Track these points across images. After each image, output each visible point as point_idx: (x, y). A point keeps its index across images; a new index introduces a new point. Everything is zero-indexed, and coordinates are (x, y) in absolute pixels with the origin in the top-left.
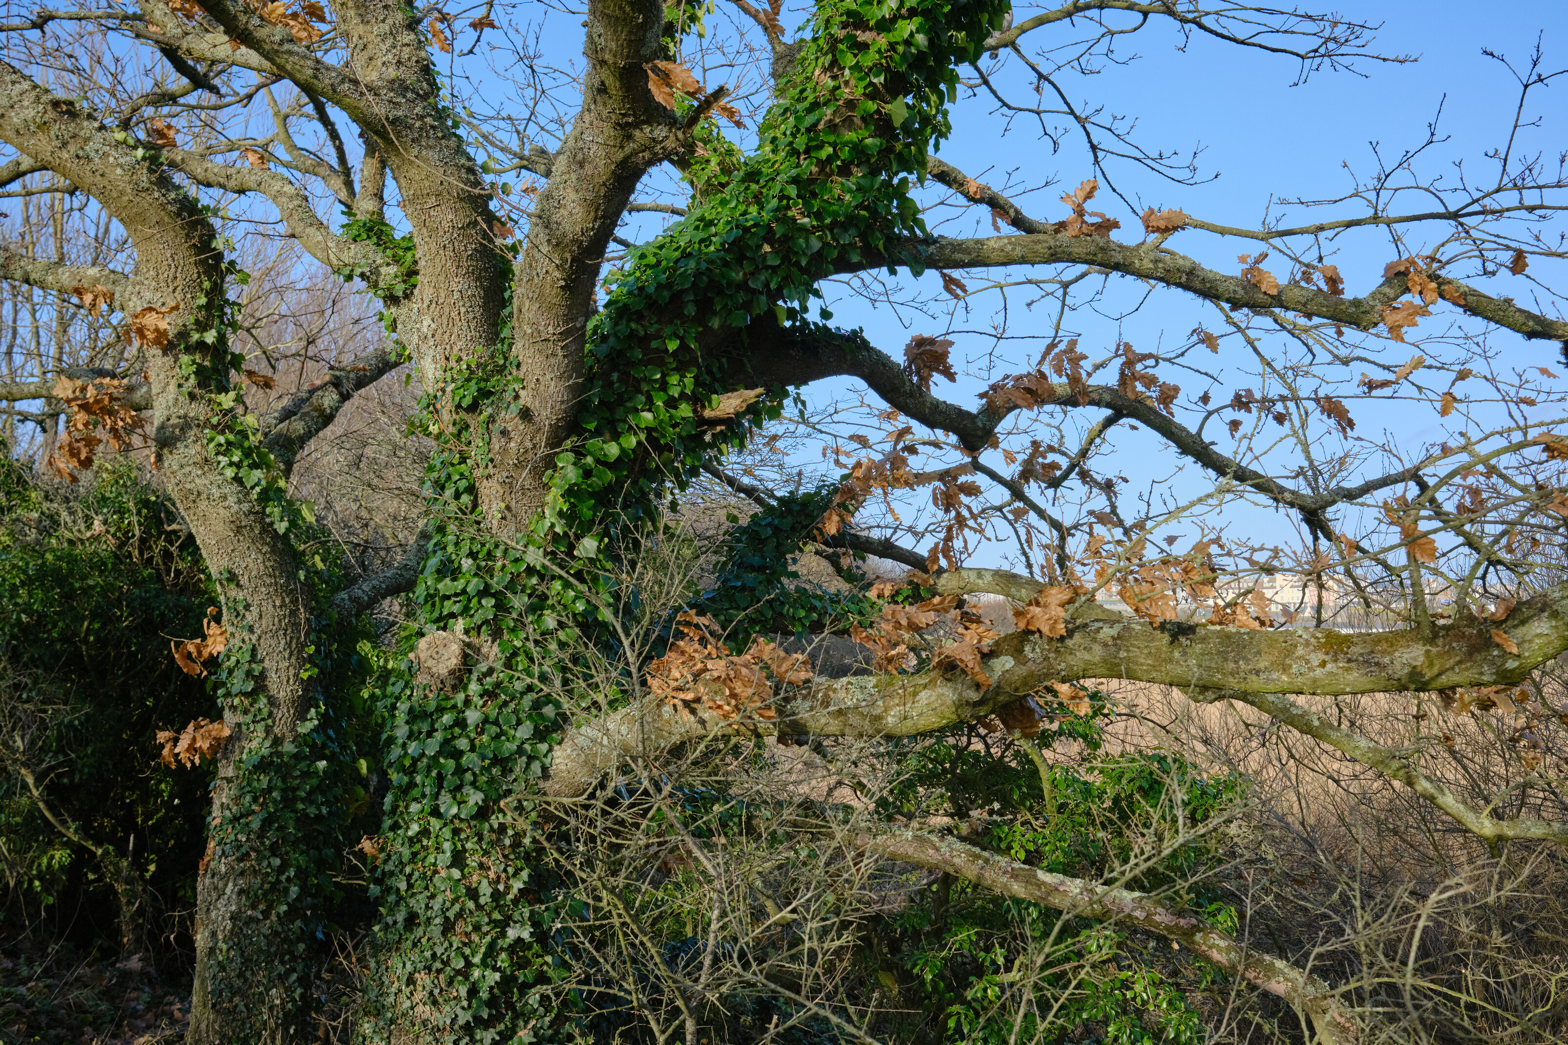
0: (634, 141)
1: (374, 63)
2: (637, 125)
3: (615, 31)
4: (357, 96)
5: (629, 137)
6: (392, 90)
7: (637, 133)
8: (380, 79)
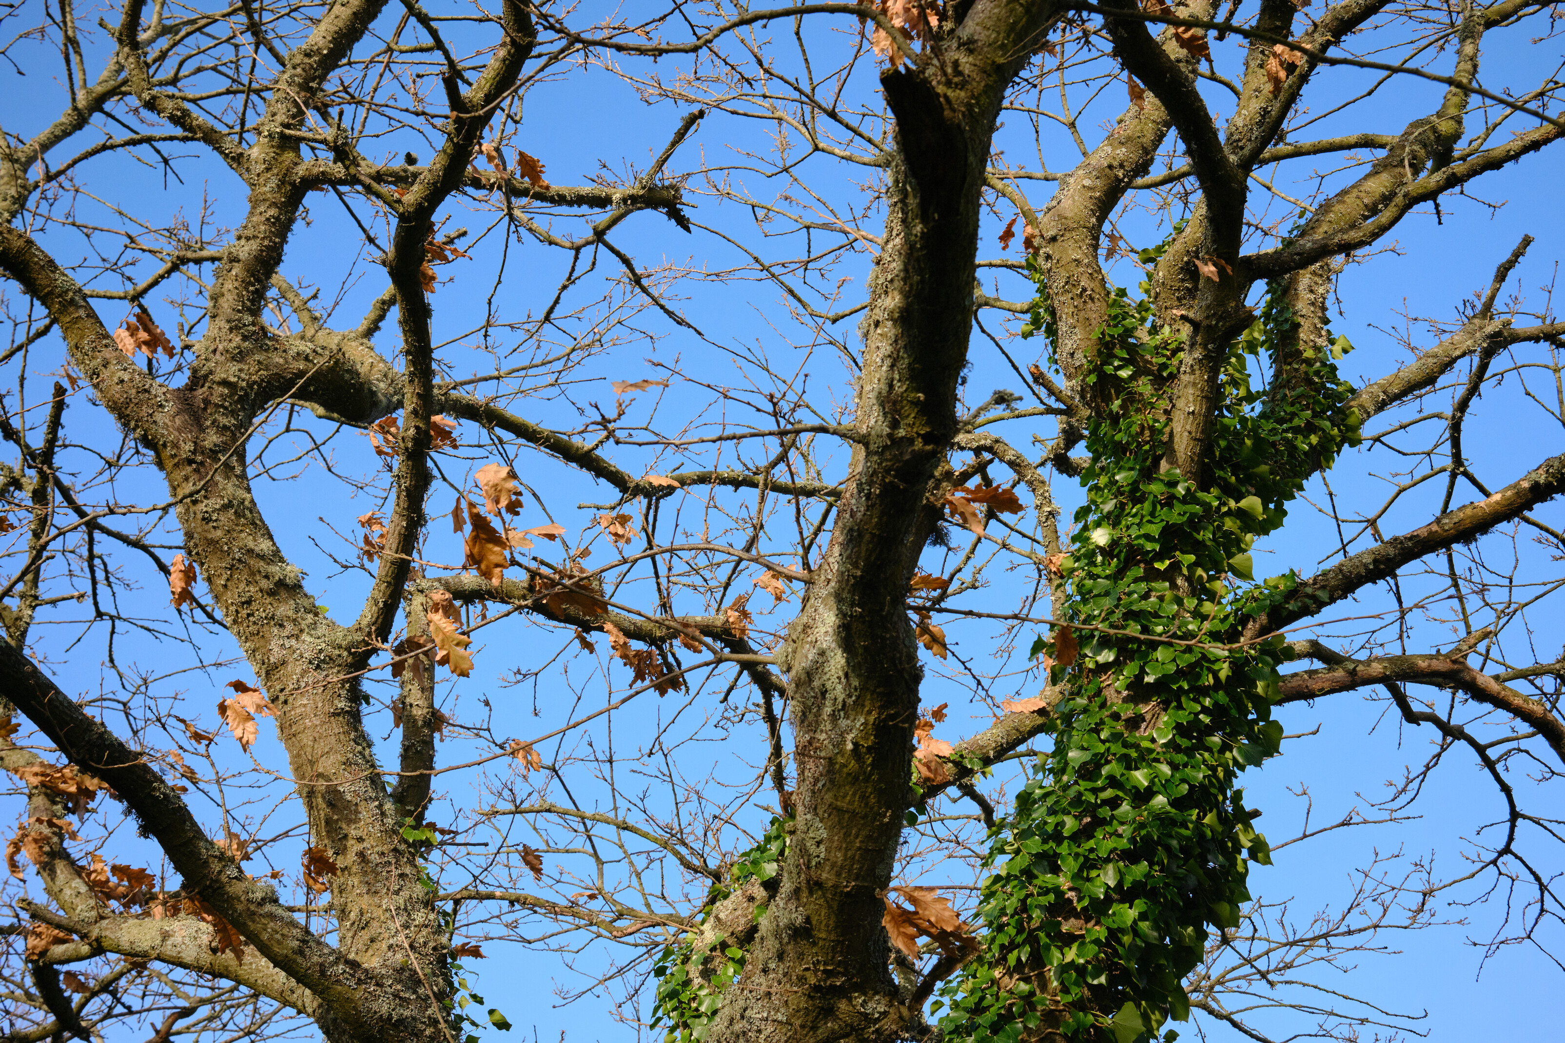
0: (836, 1019)
1: (375, 946)
2: (843, 992)
3: (847, 835)
4: (353, 983)
5: (829, 1012)
6: (400, 981)
7: (843, 1005)
8: (384, 965)
